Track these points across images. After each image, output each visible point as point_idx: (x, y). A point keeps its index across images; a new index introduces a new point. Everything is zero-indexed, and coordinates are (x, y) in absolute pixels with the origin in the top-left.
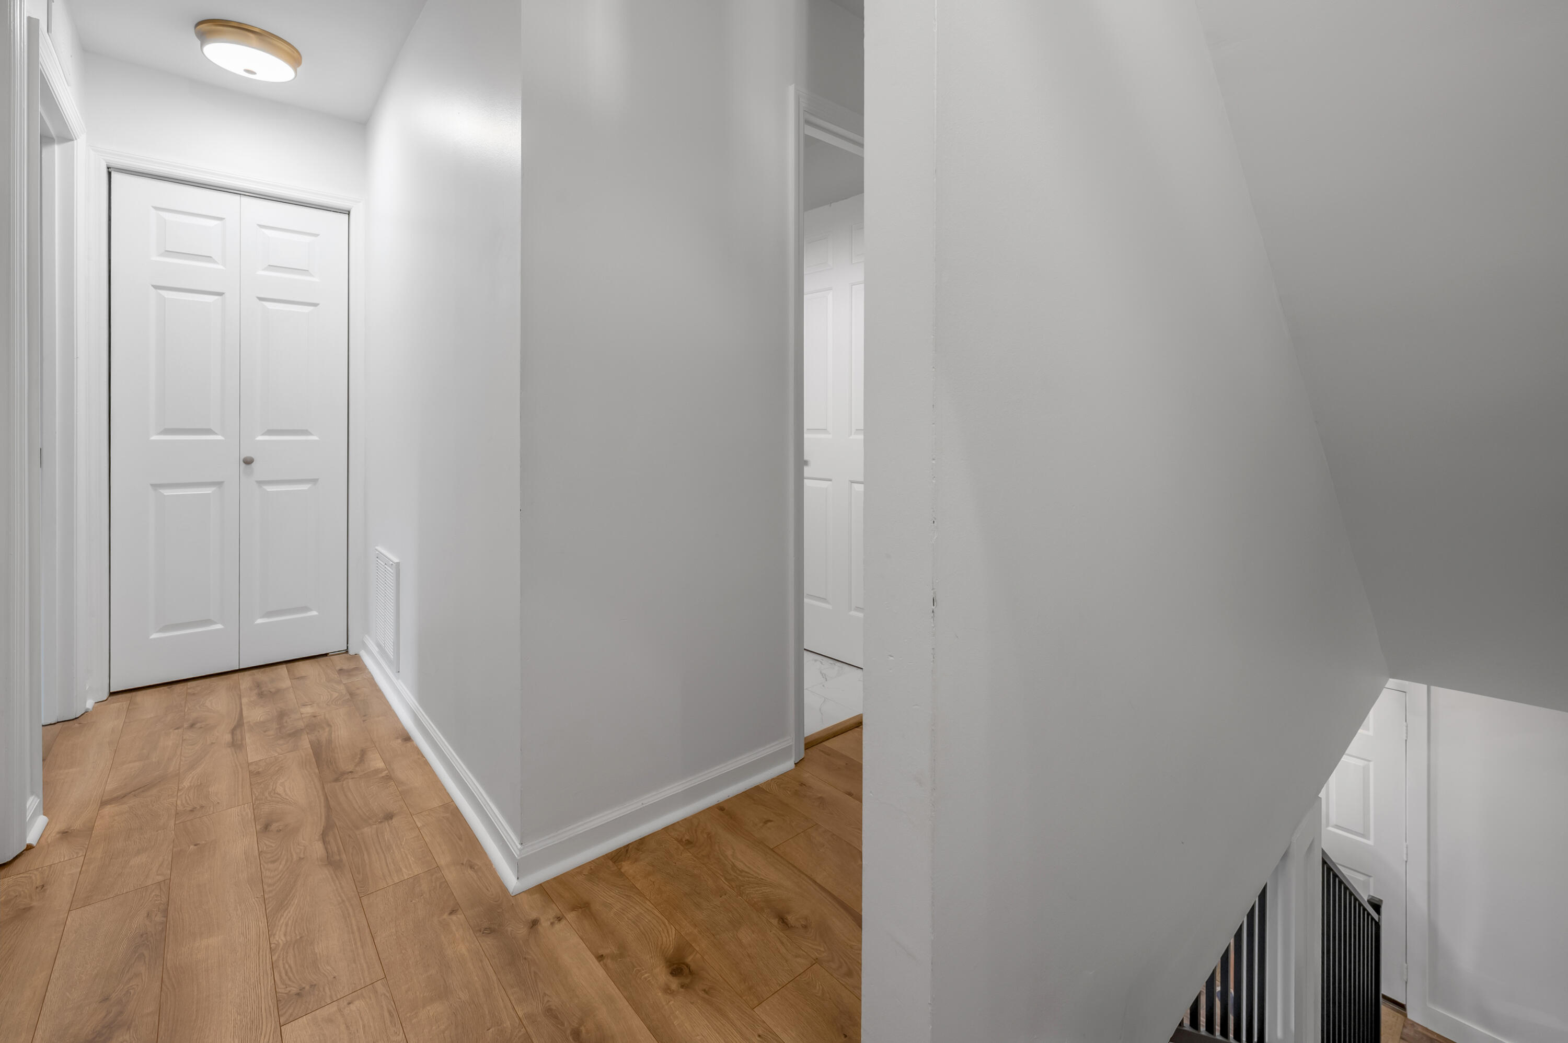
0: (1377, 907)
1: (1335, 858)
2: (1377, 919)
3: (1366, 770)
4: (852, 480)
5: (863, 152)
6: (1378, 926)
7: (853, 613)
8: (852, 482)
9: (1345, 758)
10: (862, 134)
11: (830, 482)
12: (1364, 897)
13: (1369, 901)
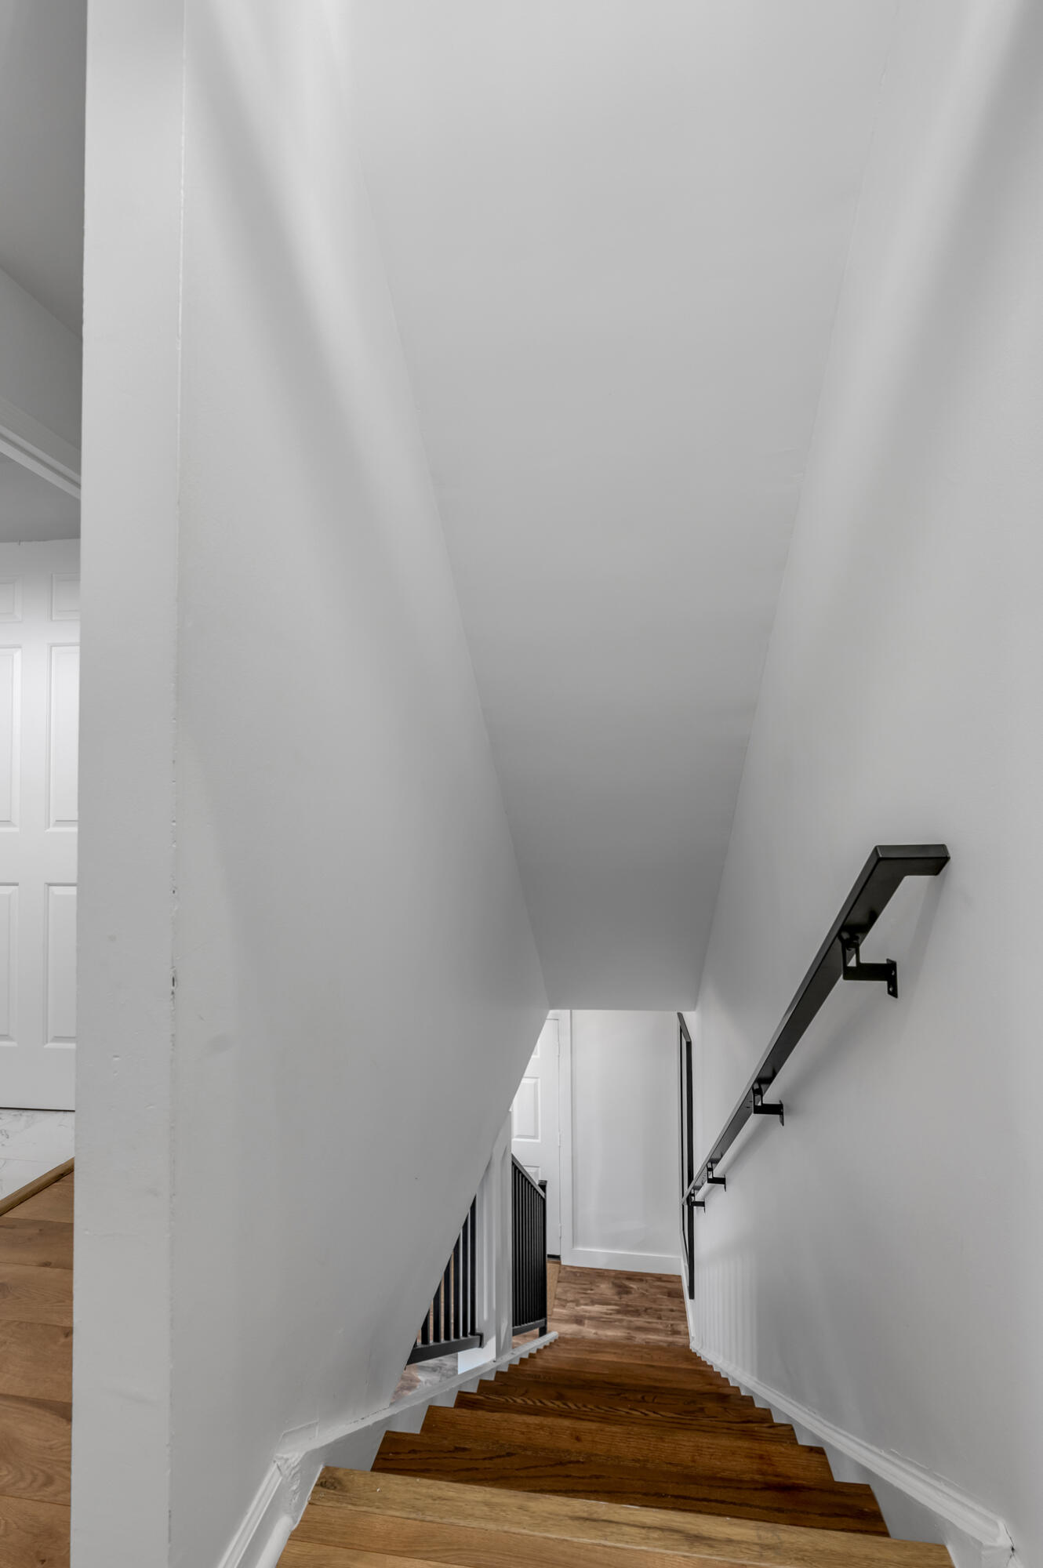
0: (543, 1186)
1: (523, 1161)
2: (543, 1196)
3: (536, 1085)
4: (49, 882)
5: (79, 494)
6: (544, 1201)
7: (50, 1045)
8: (50, 885)
9: (524, 1081)
10: (79, 472)
11: (16, 887)
12: (536, 1182)
13: (540, 1185)
